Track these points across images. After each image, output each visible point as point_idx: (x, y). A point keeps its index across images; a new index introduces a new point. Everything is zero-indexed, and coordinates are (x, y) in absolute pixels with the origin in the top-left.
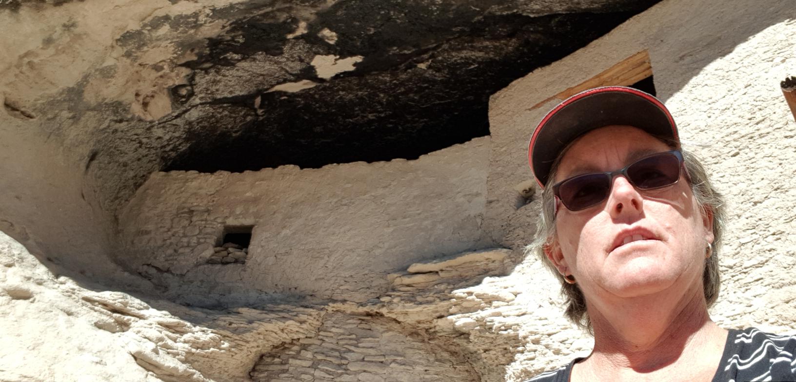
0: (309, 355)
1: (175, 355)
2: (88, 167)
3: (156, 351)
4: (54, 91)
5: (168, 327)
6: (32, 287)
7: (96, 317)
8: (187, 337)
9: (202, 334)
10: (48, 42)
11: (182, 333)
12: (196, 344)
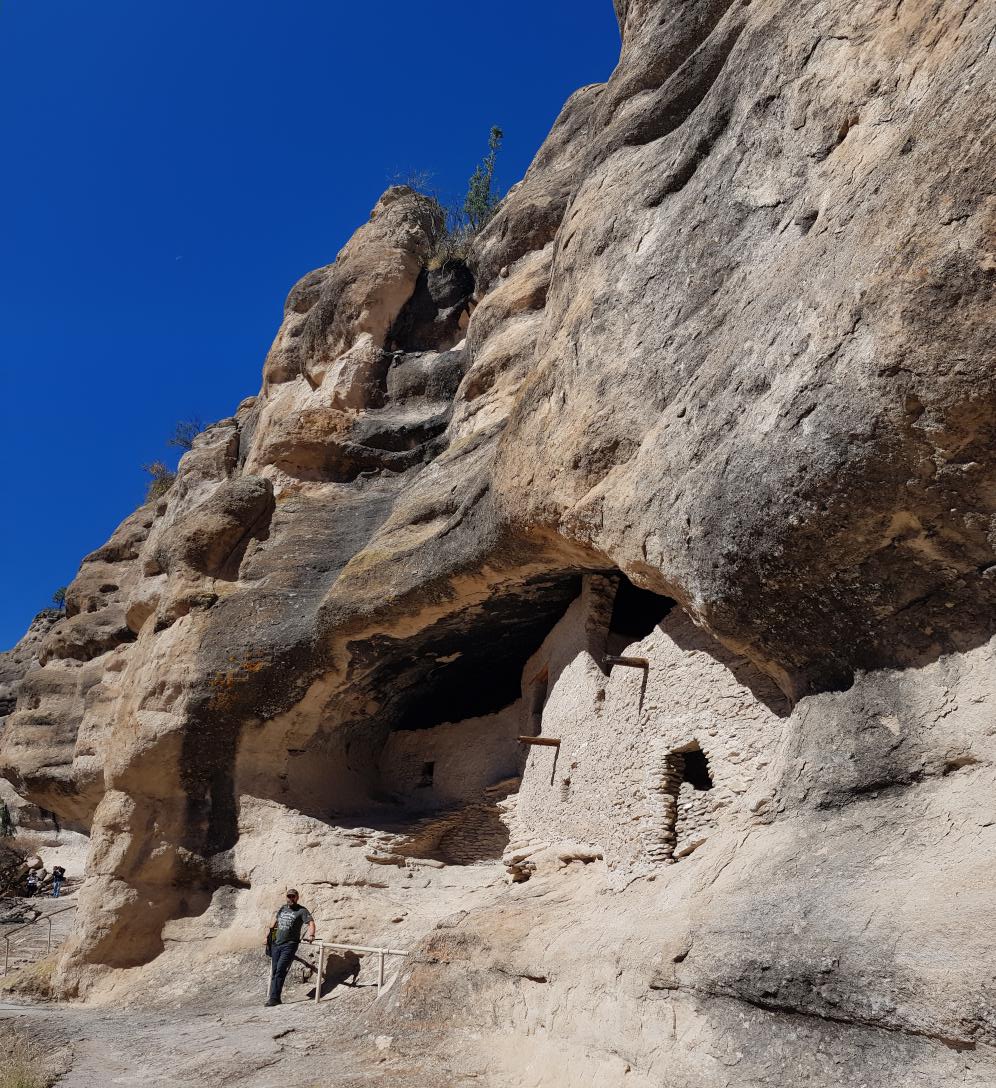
0: (461, 833)
1: (386, 852)
2: (347, 752)
3: (375, 853)
4: (308, 738)
5: (382, 839)
6: (320, 839)
7: (351, 842)
8: (392, 841)
9: (400, 838)
10: (294, 724)
11: (390, 840)
12: (397, 844)
